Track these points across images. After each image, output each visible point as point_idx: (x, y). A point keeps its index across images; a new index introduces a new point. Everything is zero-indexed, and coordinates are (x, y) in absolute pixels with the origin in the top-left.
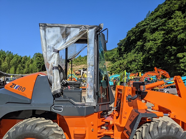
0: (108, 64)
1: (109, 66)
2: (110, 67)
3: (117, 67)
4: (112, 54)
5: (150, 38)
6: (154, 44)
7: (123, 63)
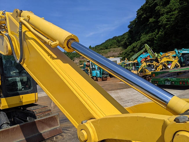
0: (120, 50)
1: (121, 52)
2: (123, 53)
3: (131, 52)
4: (124, 38)
5: (164, 11)
6: (170, 16)
7: (137, 46)
